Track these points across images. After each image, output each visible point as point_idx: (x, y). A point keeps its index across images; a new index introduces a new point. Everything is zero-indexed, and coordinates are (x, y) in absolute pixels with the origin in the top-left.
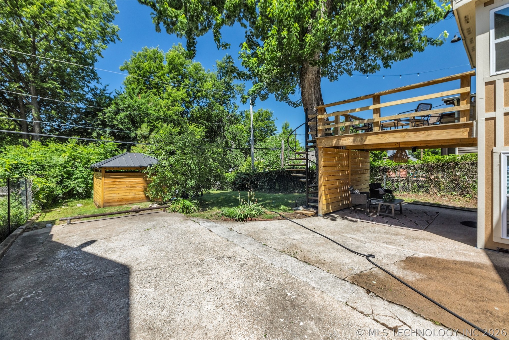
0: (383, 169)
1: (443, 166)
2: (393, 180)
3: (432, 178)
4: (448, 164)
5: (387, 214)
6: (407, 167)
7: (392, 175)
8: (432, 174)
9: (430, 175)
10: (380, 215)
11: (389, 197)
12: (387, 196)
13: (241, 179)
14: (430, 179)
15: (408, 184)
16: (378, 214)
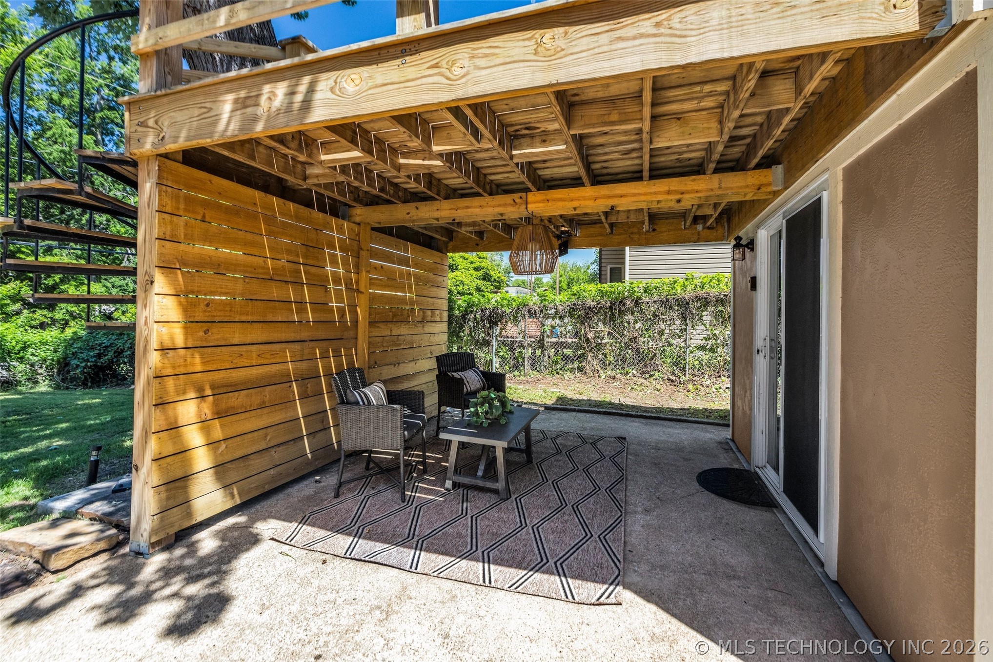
0: (490, 315)
1: (611, 307)
2: (512, 342)
3: (591, 335)
4: (621, 302)
5: (480, 483)
6: (541, 311)
7: (511, 331)
8: (590, 328)
9: (587, 329)
10: (455, 485)
11: (491, 406)
12: (482, 404)
13: (92, 348)
14: (588, 340)
15: (542, 352)
16: (449, 484)
